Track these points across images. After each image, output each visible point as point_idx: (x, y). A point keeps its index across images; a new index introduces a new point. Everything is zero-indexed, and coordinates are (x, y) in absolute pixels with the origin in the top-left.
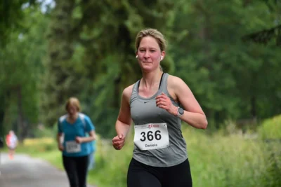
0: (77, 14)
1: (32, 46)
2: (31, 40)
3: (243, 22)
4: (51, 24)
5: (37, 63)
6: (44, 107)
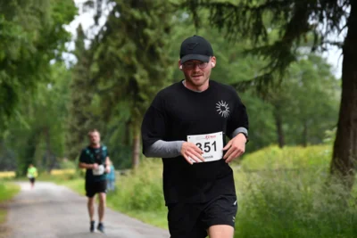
0: (95, 68)
1: (58, 95)
2: (57, 90)
3: (229, 75)
4: (74, 77)
5: (63, 108)
6: (68, 144)
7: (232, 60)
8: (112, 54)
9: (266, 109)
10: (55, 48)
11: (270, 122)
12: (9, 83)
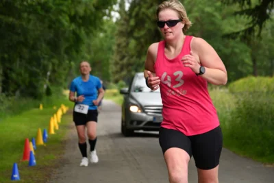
0: (132, 22)
1: (108, 40)
2: (106, 37)
4: (118, 28)
5: (110, 49)
6: (113, 73)
7: (224, 18)
8: (143, 13)
9: (246, 51)
10: (107, 8)
11: (248, 60)
12: (78, 32)
